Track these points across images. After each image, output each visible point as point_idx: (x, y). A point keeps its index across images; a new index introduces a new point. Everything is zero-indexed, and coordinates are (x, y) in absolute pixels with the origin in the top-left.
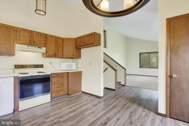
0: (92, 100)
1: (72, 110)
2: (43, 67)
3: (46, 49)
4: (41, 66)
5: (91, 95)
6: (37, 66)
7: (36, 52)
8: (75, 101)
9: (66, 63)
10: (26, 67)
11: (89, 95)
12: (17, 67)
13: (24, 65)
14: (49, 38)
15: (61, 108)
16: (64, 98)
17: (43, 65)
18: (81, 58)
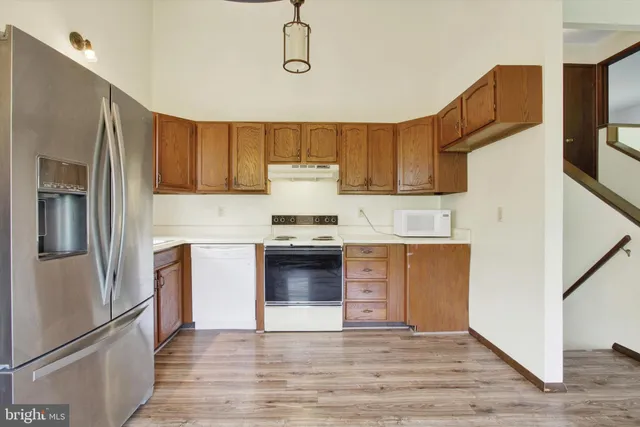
0: (485, 379)
1: (377, 382)
2: (336, 223)
3: (340, 168)
4: (332, 220)
5: (502, 357)
6: (321, 220)
7: (317, 179)
8: (417, 356)
9: (404, 213)
10: (295, 223)
11: (491, 355)
12: (277, 220)
13: (290, 217)
14: (349, 133)
15: (351, 363)
16: (390, 333)
17: (336, 217)
18: (465, 190)
